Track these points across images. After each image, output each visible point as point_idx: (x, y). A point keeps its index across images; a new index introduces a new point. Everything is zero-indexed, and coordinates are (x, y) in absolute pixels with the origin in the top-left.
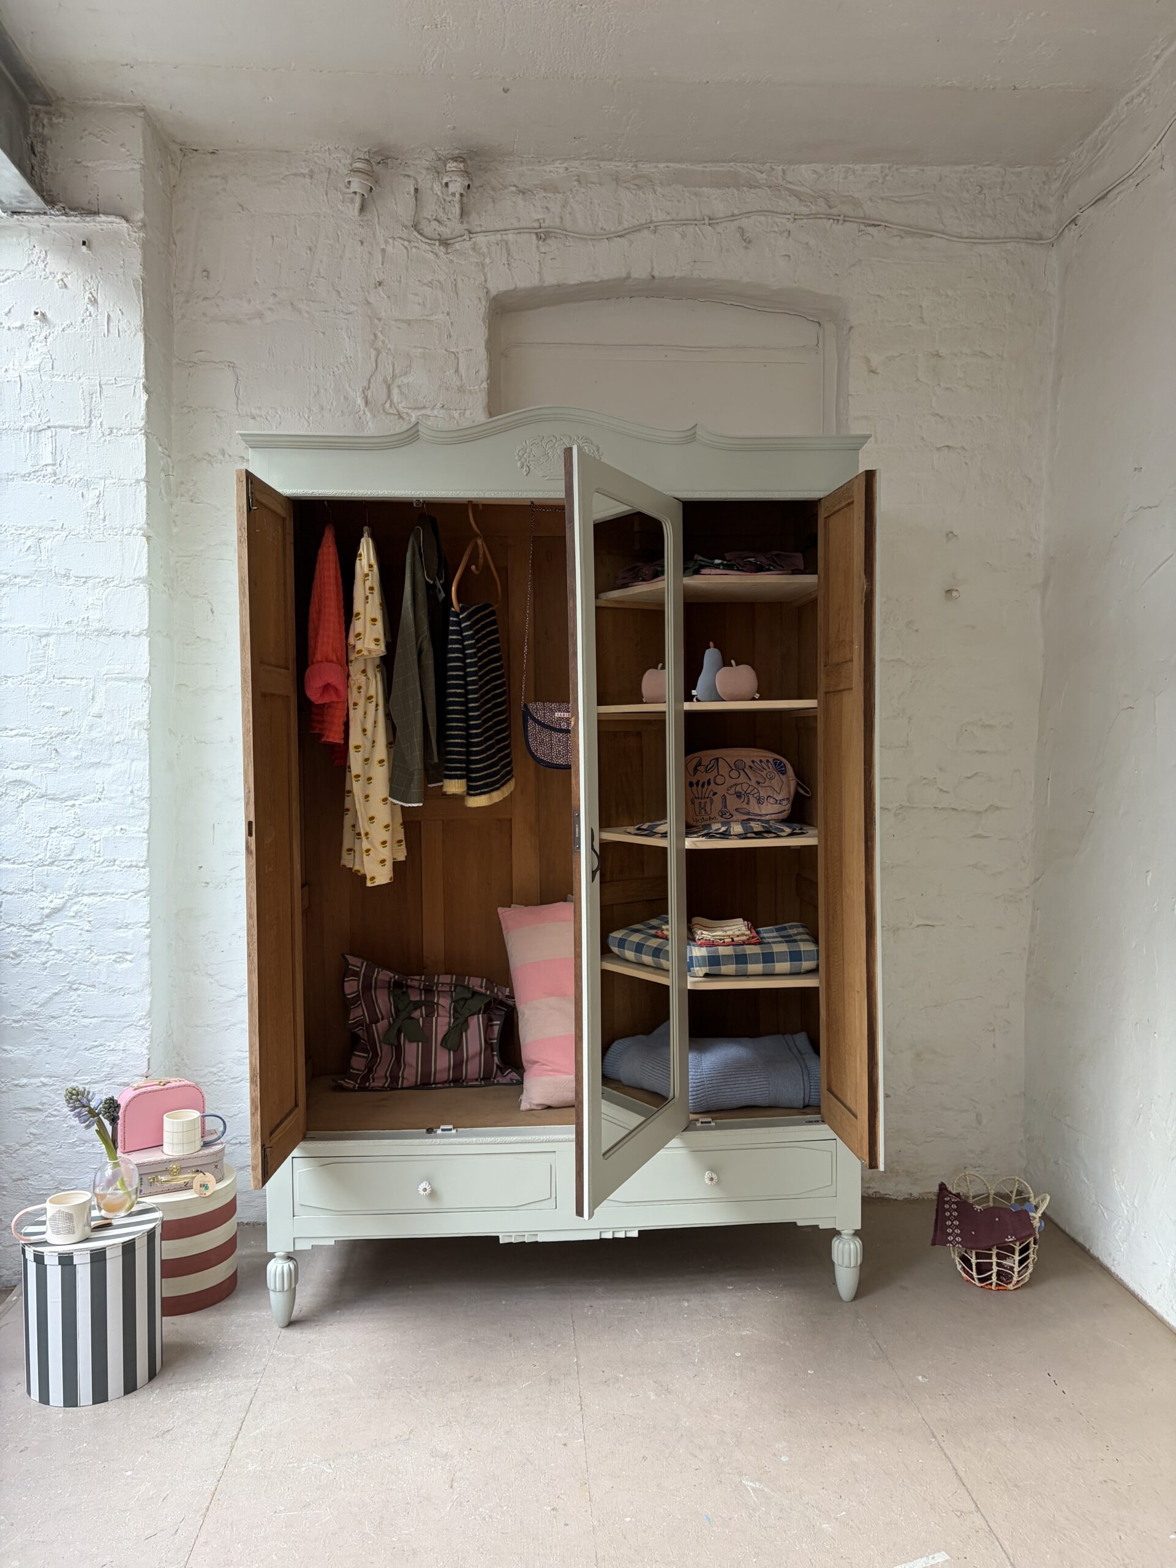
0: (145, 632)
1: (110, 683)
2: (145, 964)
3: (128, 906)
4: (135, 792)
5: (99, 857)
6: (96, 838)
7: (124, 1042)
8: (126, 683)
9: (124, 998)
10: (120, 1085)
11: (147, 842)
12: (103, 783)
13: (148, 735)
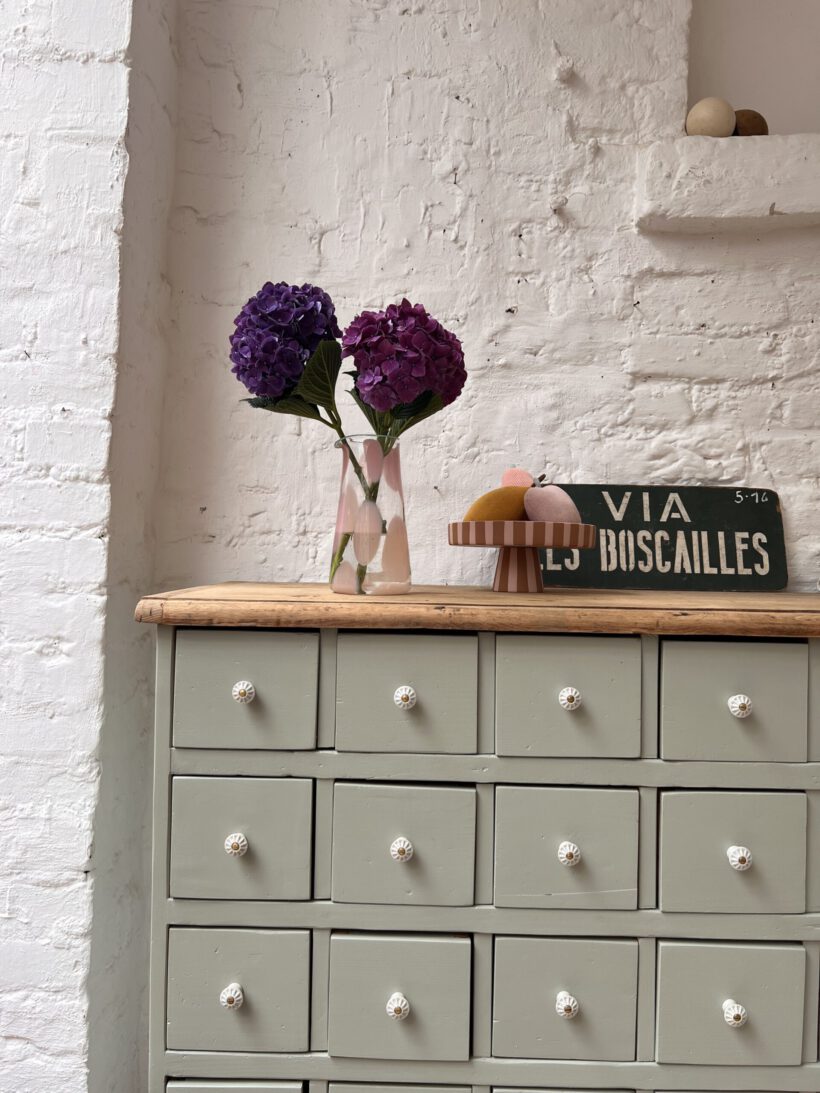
0: (122, 56)
1: (54, 147)
2: (95, 661)
3: (69, 551)
4: (92, 342)
5: (22, 459)
6: (18, 425)
7: (49, 803)
8: (85, 146)
9: (55, 720)
10: (38, 885)
11: (107, 435)
12: (36, 326)
13: (120, 241)
